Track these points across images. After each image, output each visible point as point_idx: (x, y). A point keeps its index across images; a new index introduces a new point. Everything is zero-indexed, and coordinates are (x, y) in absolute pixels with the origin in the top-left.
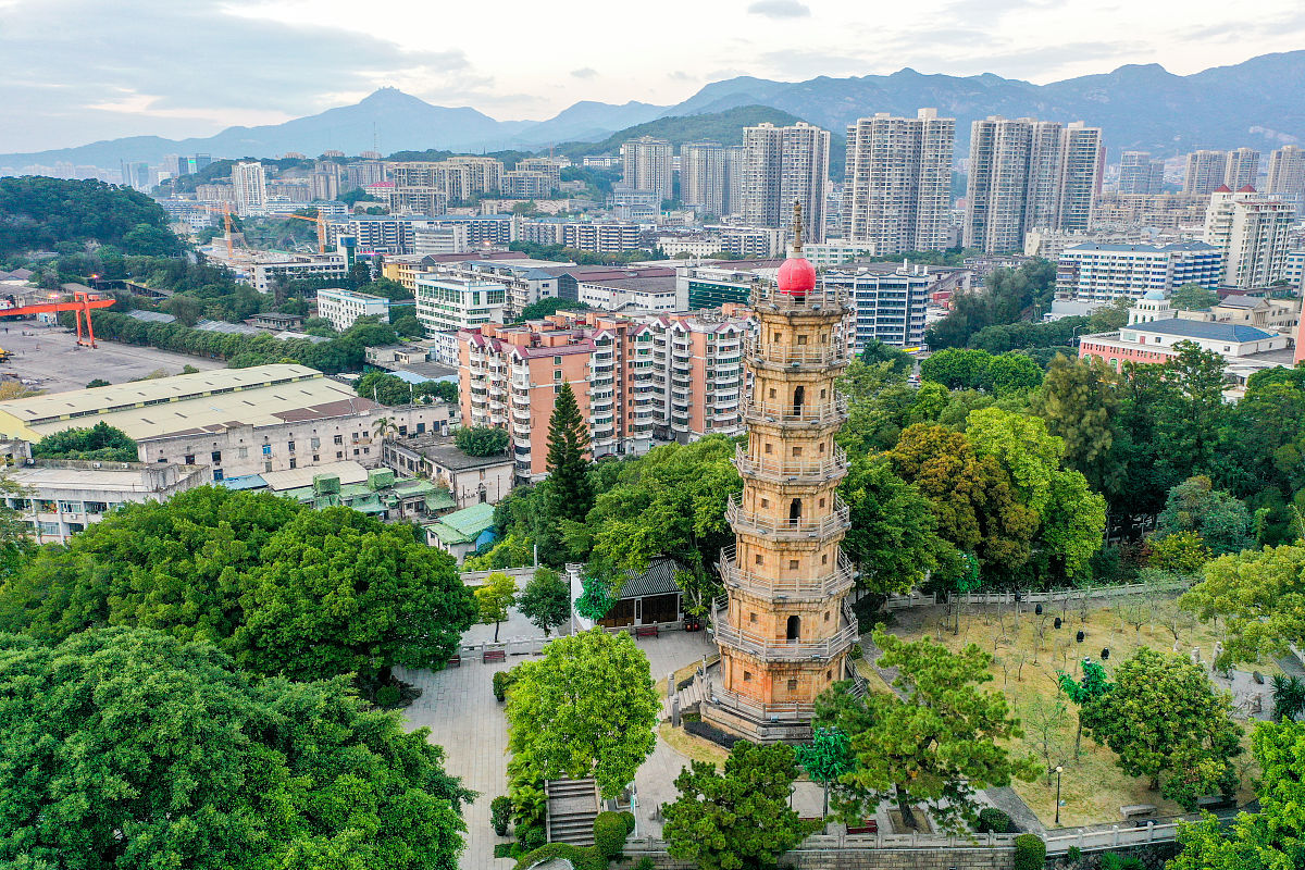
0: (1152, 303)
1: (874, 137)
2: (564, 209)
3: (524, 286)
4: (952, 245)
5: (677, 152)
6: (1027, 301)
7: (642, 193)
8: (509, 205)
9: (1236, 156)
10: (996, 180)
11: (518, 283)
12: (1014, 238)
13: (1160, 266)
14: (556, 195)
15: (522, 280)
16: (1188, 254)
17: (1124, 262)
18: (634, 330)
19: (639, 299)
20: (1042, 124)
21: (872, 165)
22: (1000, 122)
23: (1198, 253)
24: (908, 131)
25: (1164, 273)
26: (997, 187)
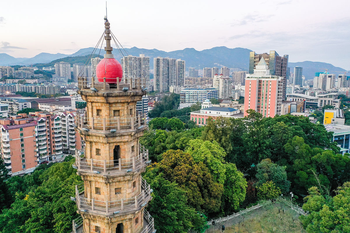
0: (207, 103)
1: (129, 61)
2: (36, 82)
3: (17, 105)
4: (151, 90)
5: (72, 66)
6: (173, 103)
7: (61, 77)
8: (17, 81)
9: (214, 69)
10: (161, 73)
11: (15, 104)
12: (167, 88)
13: (204, 94)
14: (32, 78)
15: (16, 103)
16: (210, 90)
17: (196, 93)
18: (53, 117)
19: (60, 108)
20: (171, 59)
21: (128, 69)
22: (161, 58)
23: (213, 90)
24: (137, 60)
25: (206, 96)
26: (161, 75)
